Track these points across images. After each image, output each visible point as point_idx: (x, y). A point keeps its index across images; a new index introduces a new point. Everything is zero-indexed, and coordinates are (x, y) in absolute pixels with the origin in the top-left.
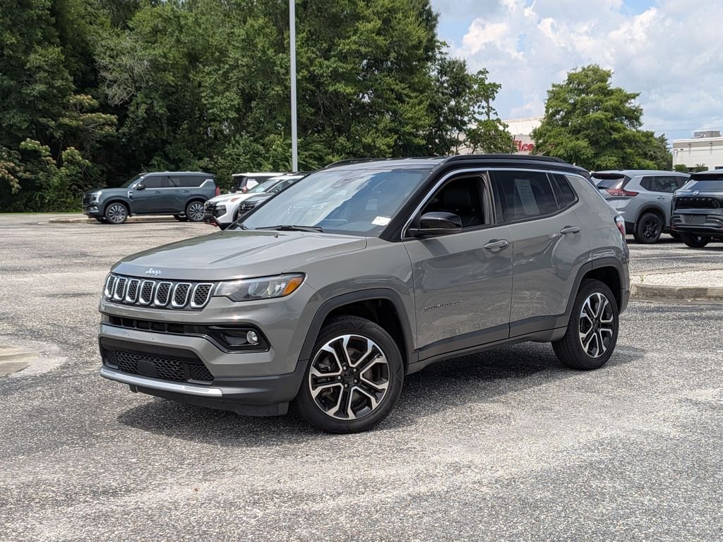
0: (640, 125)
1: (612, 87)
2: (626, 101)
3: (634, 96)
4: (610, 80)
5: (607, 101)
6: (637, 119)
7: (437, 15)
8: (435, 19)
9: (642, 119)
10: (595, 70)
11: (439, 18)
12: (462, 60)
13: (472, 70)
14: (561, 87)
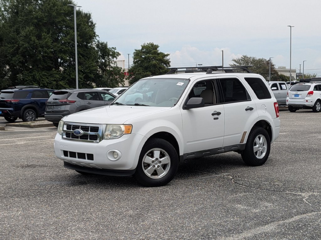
0: (170, 66)
1: (159, 52)
2: (164, 57)
3: (167, 55)
4: (158, 49)
5: (157, 57)
6: (169, 64)
7: (95, 24)
8: (94, 25)
9: (170, 64)
10: (152, 45)
11: (96, 25)
12: (105, 43)
13: (109, 46)
14: (139, 51)
